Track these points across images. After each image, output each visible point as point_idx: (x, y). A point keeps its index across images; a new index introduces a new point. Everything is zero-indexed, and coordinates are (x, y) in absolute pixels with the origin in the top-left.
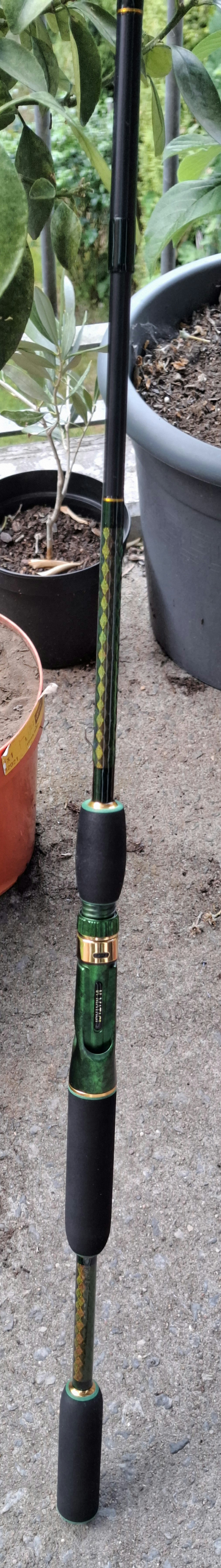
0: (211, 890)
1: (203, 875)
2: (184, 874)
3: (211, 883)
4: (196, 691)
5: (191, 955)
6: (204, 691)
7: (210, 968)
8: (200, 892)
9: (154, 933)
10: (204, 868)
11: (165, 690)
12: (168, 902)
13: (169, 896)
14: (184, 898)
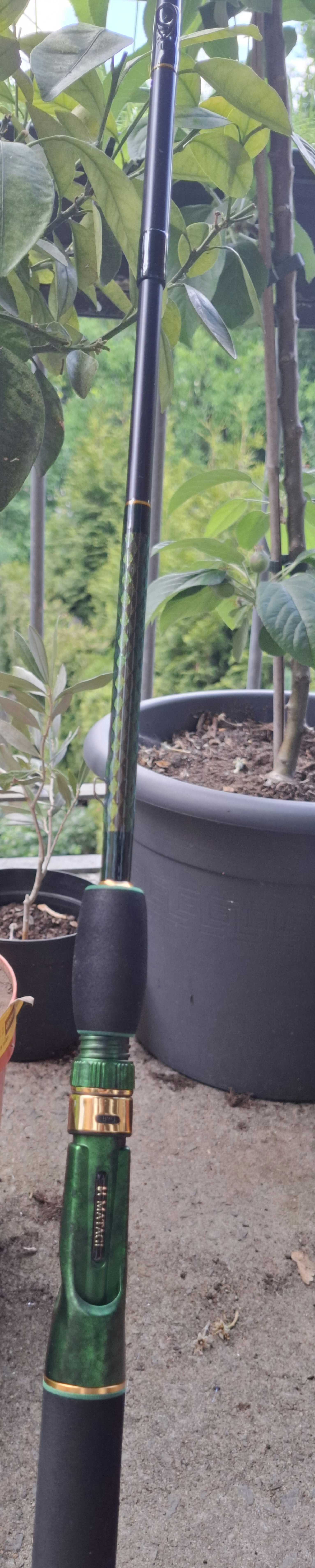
0: (219, 1296)
1: (206, 1278)
2: (183, 1276)
3: (218, 1287)
4: (184, 1087)
5: (198, 1377)
6: (193, 1087)
7: (226, 1396)
8: (204, 1298)
9: (147, 1347)
10: (208, 1270)
11: (149, 1085)
12: (164, 1310)
13: (164, 1302)
14: (185, 1305)
